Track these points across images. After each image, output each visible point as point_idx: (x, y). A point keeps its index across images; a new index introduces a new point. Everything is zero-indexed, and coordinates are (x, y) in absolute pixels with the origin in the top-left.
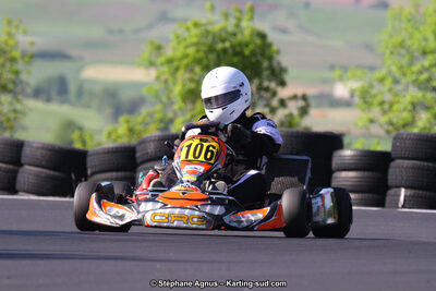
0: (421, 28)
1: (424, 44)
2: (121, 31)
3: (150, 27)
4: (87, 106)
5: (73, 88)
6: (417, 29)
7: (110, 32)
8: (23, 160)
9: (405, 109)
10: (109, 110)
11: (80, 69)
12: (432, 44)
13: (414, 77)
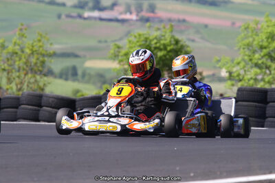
0: (260, 34)
1: (261, 43)
2: (106, 42)
3: (121, 39)
4: (88, 82)
5: (80, 72)
6: (258, 35)
7: (100, 42)
8: (43, 104)
9: (251, 78)
10: (99, 85)
11: (83, 63)
12: (265, 44)
13: (256, 61)
